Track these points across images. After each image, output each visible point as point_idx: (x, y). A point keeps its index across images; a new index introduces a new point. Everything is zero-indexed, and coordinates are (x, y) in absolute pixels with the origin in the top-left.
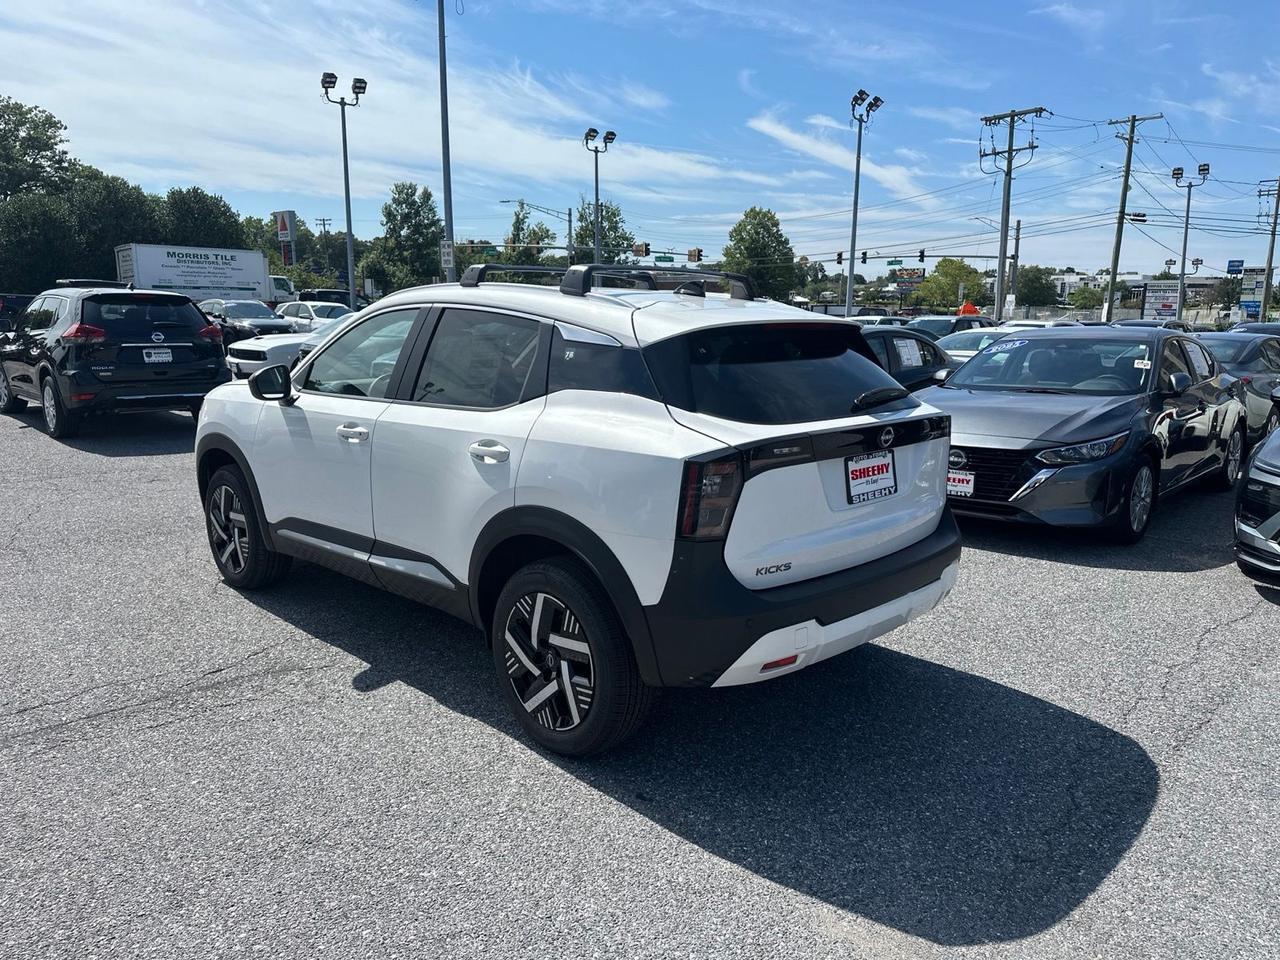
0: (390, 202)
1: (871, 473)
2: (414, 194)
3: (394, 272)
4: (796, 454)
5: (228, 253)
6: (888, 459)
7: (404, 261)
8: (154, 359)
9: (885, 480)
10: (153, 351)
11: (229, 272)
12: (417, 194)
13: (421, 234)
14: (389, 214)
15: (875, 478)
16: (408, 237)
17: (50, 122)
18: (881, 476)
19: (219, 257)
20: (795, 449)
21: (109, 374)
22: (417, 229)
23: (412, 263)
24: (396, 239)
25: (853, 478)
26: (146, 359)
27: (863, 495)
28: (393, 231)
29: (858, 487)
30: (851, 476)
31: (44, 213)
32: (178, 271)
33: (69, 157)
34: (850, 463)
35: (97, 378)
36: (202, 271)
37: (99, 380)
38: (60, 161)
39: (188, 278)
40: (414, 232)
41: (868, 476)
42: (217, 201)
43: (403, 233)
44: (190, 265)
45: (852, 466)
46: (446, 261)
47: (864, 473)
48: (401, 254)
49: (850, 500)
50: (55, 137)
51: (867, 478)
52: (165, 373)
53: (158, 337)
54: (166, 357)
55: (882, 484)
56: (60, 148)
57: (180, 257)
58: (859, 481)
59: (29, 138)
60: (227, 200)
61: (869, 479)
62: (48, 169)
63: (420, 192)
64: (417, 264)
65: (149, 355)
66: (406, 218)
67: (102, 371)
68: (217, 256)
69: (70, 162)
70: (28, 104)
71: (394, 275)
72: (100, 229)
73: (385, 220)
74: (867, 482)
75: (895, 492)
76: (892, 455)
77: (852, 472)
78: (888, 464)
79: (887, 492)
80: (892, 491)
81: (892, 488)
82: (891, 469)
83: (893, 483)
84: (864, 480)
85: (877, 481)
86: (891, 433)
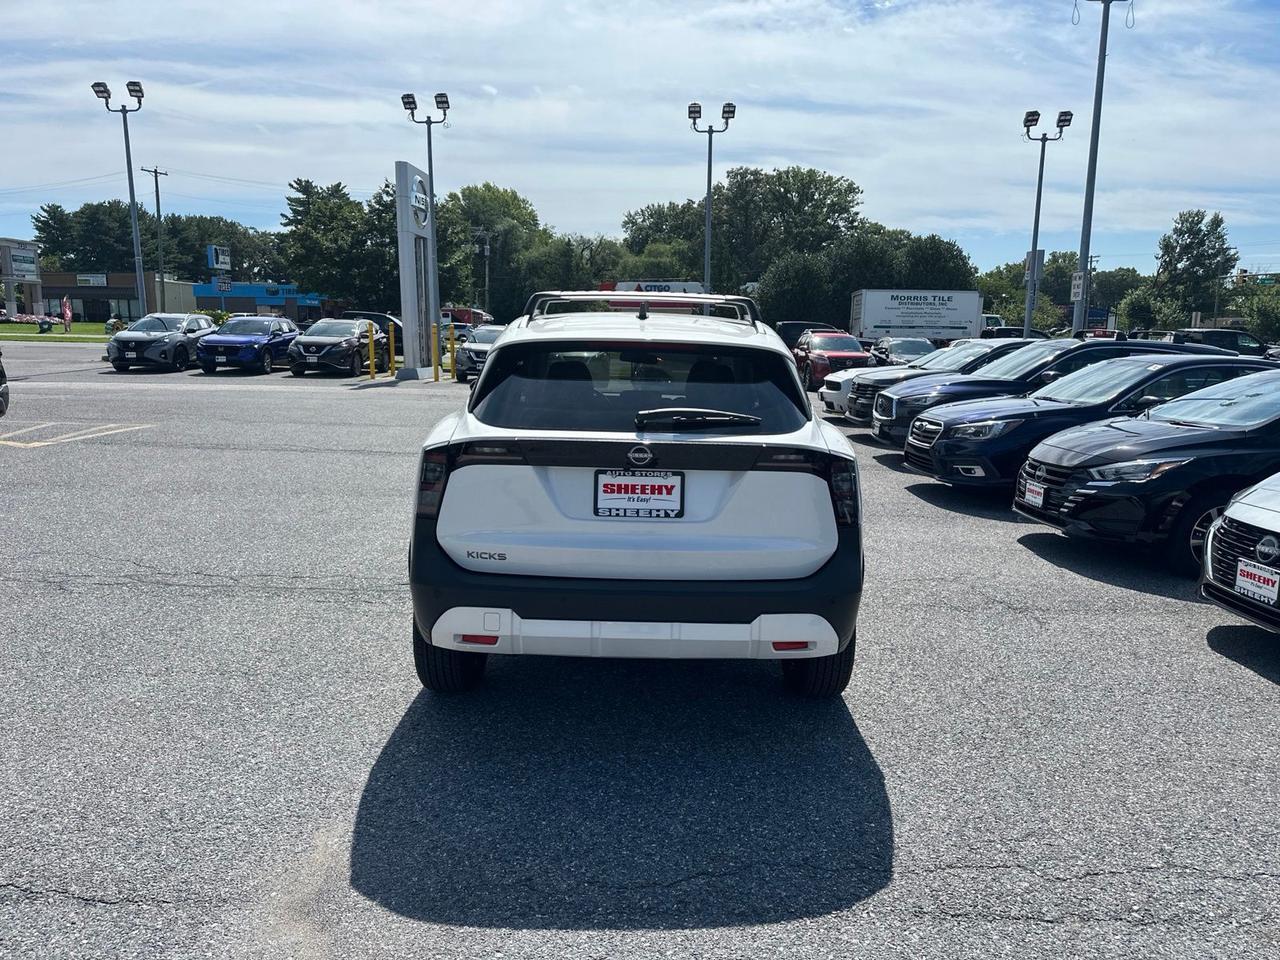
0: (1170, 232)
1: (638, 491)
2: (1200, 222)
3: (1161, 309)
4: (496, 454)
5: (945, 294)
6: (675, 481)
7: (1175, 296)
9: (672, 502)
11: (943, 312)
12: (1203, 222)
13: (1202, 265)
14: (1167, 247)
15: (643, 496)
16: (1185, 270)
17: (852, 189)
18: (656, 496)
19: (937, 299)
20: (497, 450)
22: (1198, 261)
23: (1185, 298)
24: (1170, 272)
25: (605, 492)
27: (623, 510)
28: (1168, 266)
29: (606, 501)
30: (601, 488)
31: (805, 267)
32: (898, 312)
33: (860, 216)
34: (600, 476)
36: (920, 311)
38: (854, 221)
39: (906, 319)
40: (1192, 265)
41: (633, 493)
42: (951, 246)
43: (1179, 266)
44: (910, 306)
45: (604, 479)
46: (1075, 294)
47: (627, 489)
48: (1173, 289)
49: (596, 511)
50: (853, 202)
51: (631, 495)
55: (654, 505)
56: (854, 210)
57: (901, 300)
58: (616, 495)
59: (833, 204)
60: (959, 244)
61: (636, 496)
62: (843, 229)
63: (1207, 219)
64: (1190, 299)
66: (1186, 249)
68: (935, 297)
69: (862, 221)
70: (836, 176)
71: (1159, 311)
72: (846, 277)
73: (1161, 253)
74: (629, 499)
75: (677, 516)
76: (679, 477)
77: (605, 486)
78: (673, 487)
79: (662, 514)
80: (672, 514)
81: (672, 511)
82: (676, 492)
83: (677, 507)
84: (623, 495)
85: (647, 500)
86: (646, 452)
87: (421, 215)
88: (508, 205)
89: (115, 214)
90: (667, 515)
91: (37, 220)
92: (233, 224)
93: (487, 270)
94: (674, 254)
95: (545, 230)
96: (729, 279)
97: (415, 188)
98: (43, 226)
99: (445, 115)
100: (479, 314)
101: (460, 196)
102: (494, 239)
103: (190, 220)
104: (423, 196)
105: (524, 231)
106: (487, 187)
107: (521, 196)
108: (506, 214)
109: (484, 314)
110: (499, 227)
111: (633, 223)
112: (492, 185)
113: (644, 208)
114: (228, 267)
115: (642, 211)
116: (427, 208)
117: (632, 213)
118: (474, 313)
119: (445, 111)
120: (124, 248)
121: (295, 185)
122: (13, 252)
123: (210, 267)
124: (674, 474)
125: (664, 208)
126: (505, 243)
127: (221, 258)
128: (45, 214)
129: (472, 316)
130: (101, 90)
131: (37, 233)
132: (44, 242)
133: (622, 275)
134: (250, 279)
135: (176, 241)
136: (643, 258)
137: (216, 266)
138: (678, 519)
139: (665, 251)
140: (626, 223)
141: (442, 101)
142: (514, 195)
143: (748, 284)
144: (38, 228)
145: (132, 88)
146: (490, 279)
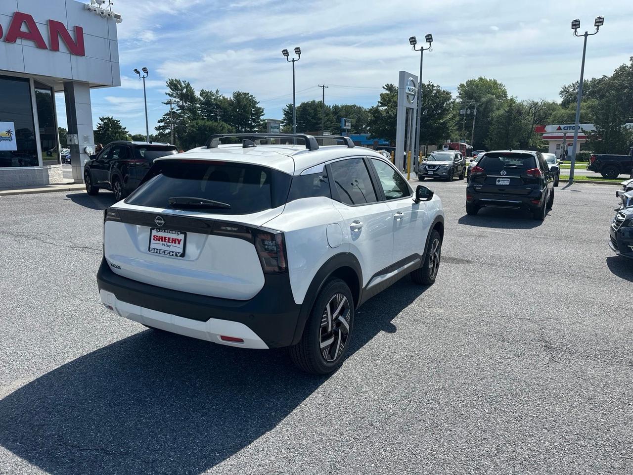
1: (167, 241)
4: (113, 216)
6: (182, 237)
8: (501, 183)
9: (179, 248)
10: (501, 180)
15: (168, 244)
18: (174, 244)
20: (113, 214)
21: (480, 188)
25: (154, 239)
26: (497, 183)
27: (157, 250)
29: (155, 245)
30: (152, 238)
34: (153, 231)
35: (475, 190)
37: (476, 192)
41: (165, 241)
45: (154, 233)
47: (162, 239)
49: (149, 249)
51: (163, 243)
52: (503, 190)
53: (504, 172)
54: (506, 182)
55: (172, 249)
58: (158, 242)
61: (165, 243)
65: (499, 181)
67: (477, 187)
74: (163, 244)
75: (180, 256)
76: (183, 235)
77: (154, 236)
78: (181, 240)
79: (174, 254)
80: (179, 255)
81: (179, 253)
82: (182, 242)
83: (181, 251)
84: (161, 242)
85: (170, 246)
86: (161, 220)
87: (411, 97)
88: (490, 87)
89: (312, 106)
90: (176, 255)
91: (285, 111)
92: (360, 108)
93: (474, 122)
94: (588, 108)
95: (512, 100)
96: (614, 121)
97: (409, 83)
98: (287, 113)
99: (430, 45)
100: (464, 145)
101: (465, 85)
102: (480, 106)
103: (342, 107)
104: (414, 88)
105: (497, 101)
106: (481, 79)
107: (499, 82)
108: (489, 92)
109: (467, 145)
110: (484, 100)
111: (566, 91)
112: (483, 78)
113: (574, 83)
114: (349, 128)
115: (573, 84)
116: (415, 94)
117: (567, 86)
118: (461, 145)
119: (430, 43)
120: (315, 121)
121: (386, 87)
122: (271, 125)
123: (342, 128)
124: (181, 233)
125: (588, 81)
126: (486, 108)
127: (347, 124)
128: (288, 108)
129: (459, 146)
130: (286, 53)
131: (284, 116)
132: (286, 120)
133: (553, 121)
134: (365, 133)
135: (336, 117)
136: (568, 111)
137: (345, 128)
138: (180, 258)
139: (583, 107)
140: (562, 92)
141: (429, 38)
142: (495, 82)
143: (627, 124)
144: (285, 115)
145: (296, 50)
146: (475, 126)
